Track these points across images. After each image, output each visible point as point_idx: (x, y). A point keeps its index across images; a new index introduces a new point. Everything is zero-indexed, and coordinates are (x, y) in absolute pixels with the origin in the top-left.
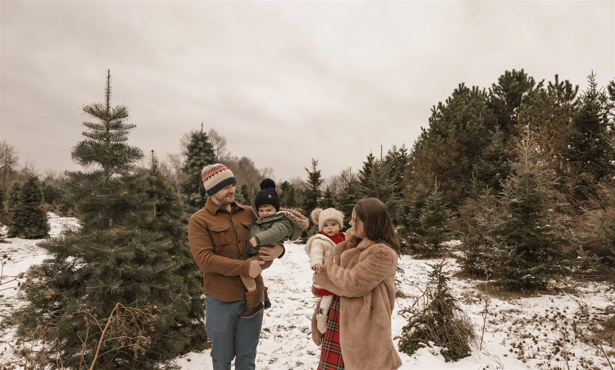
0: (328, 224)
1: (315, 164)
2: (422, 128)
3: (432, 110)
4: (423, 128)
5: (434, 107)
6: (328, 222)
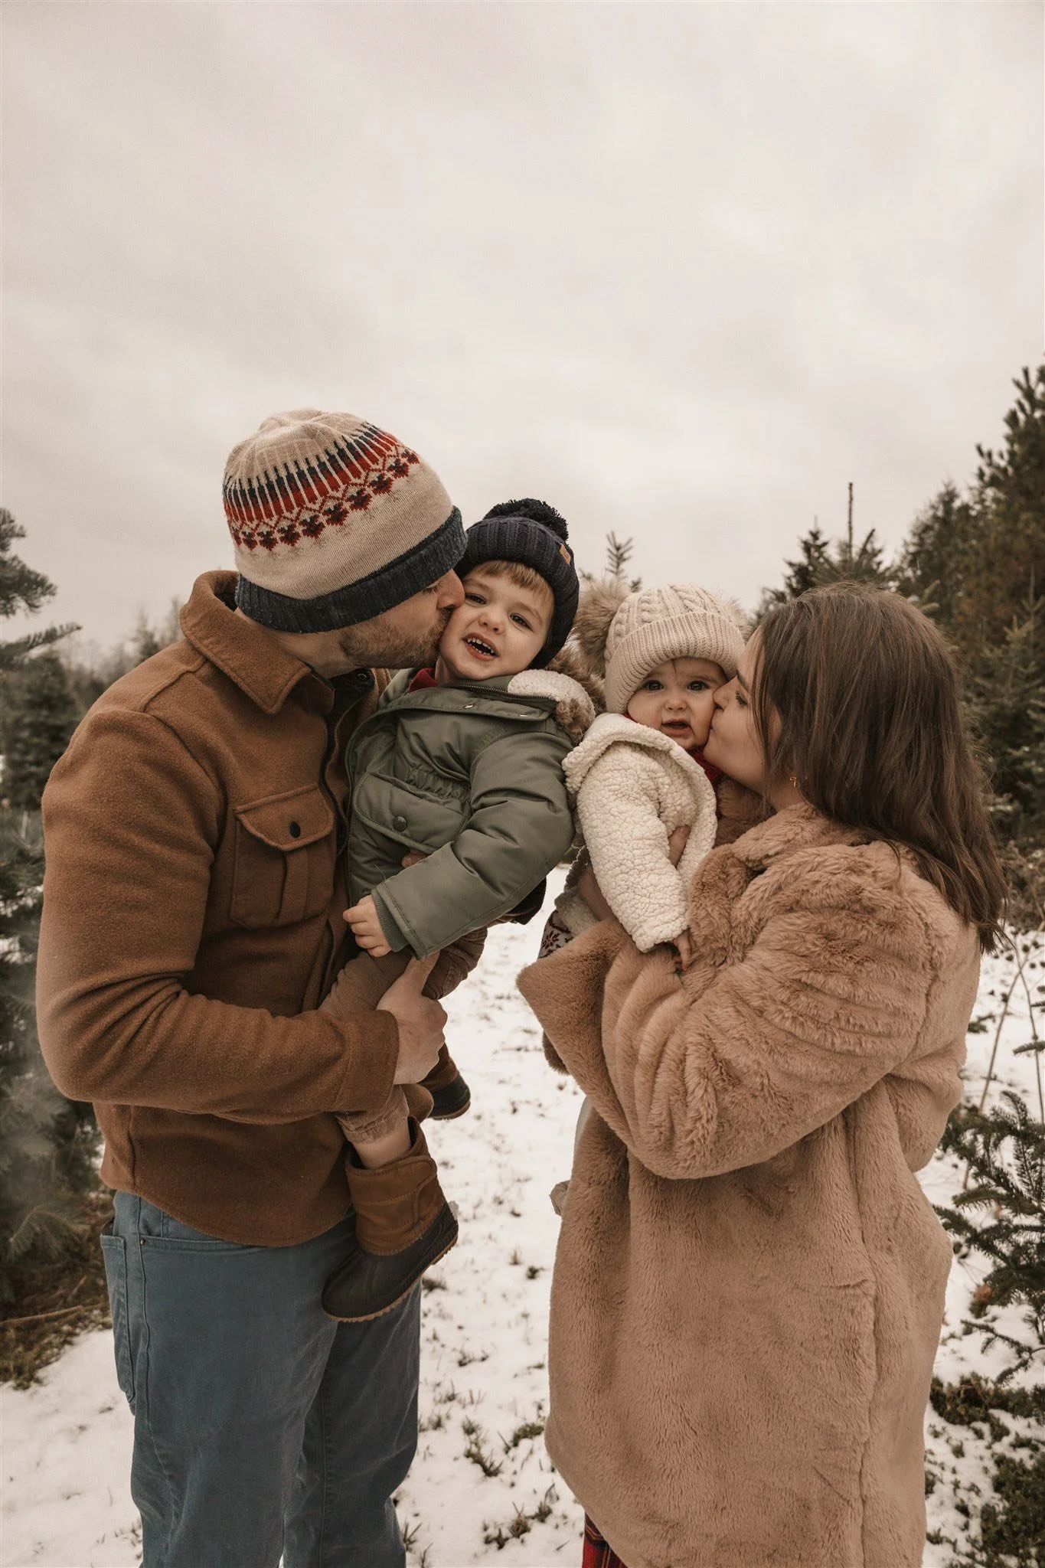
0: (668, 677)
2: (979, 449)
3: (1018, 384)
4: (985, 449)
5: (1026, 372)
6: (668, 669)
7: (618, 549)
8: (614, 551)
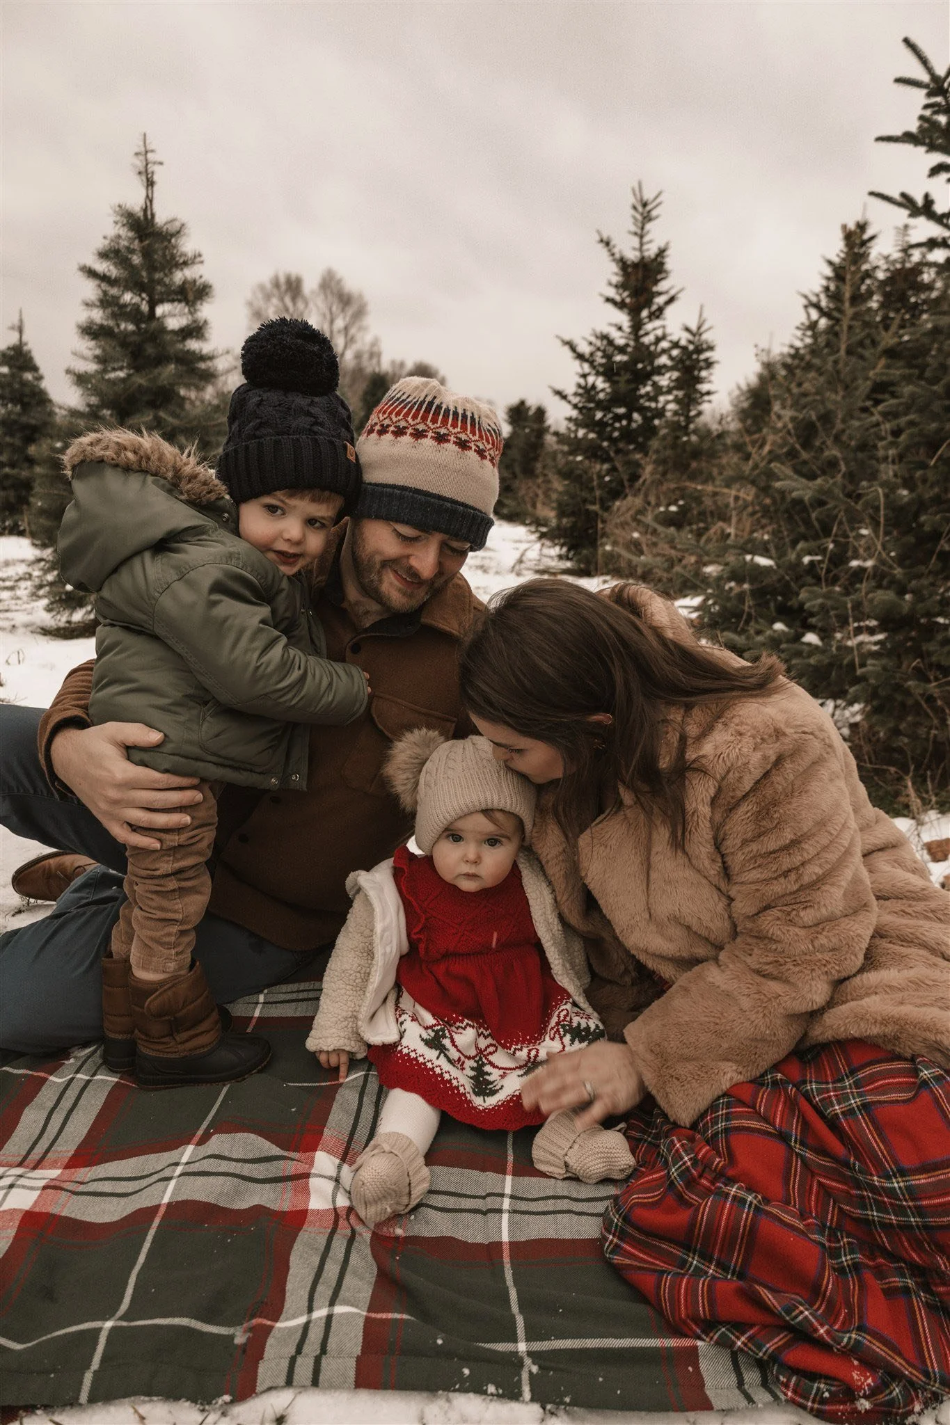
1: (645, 212)
7: (645, 205)
8: (640, 209)
